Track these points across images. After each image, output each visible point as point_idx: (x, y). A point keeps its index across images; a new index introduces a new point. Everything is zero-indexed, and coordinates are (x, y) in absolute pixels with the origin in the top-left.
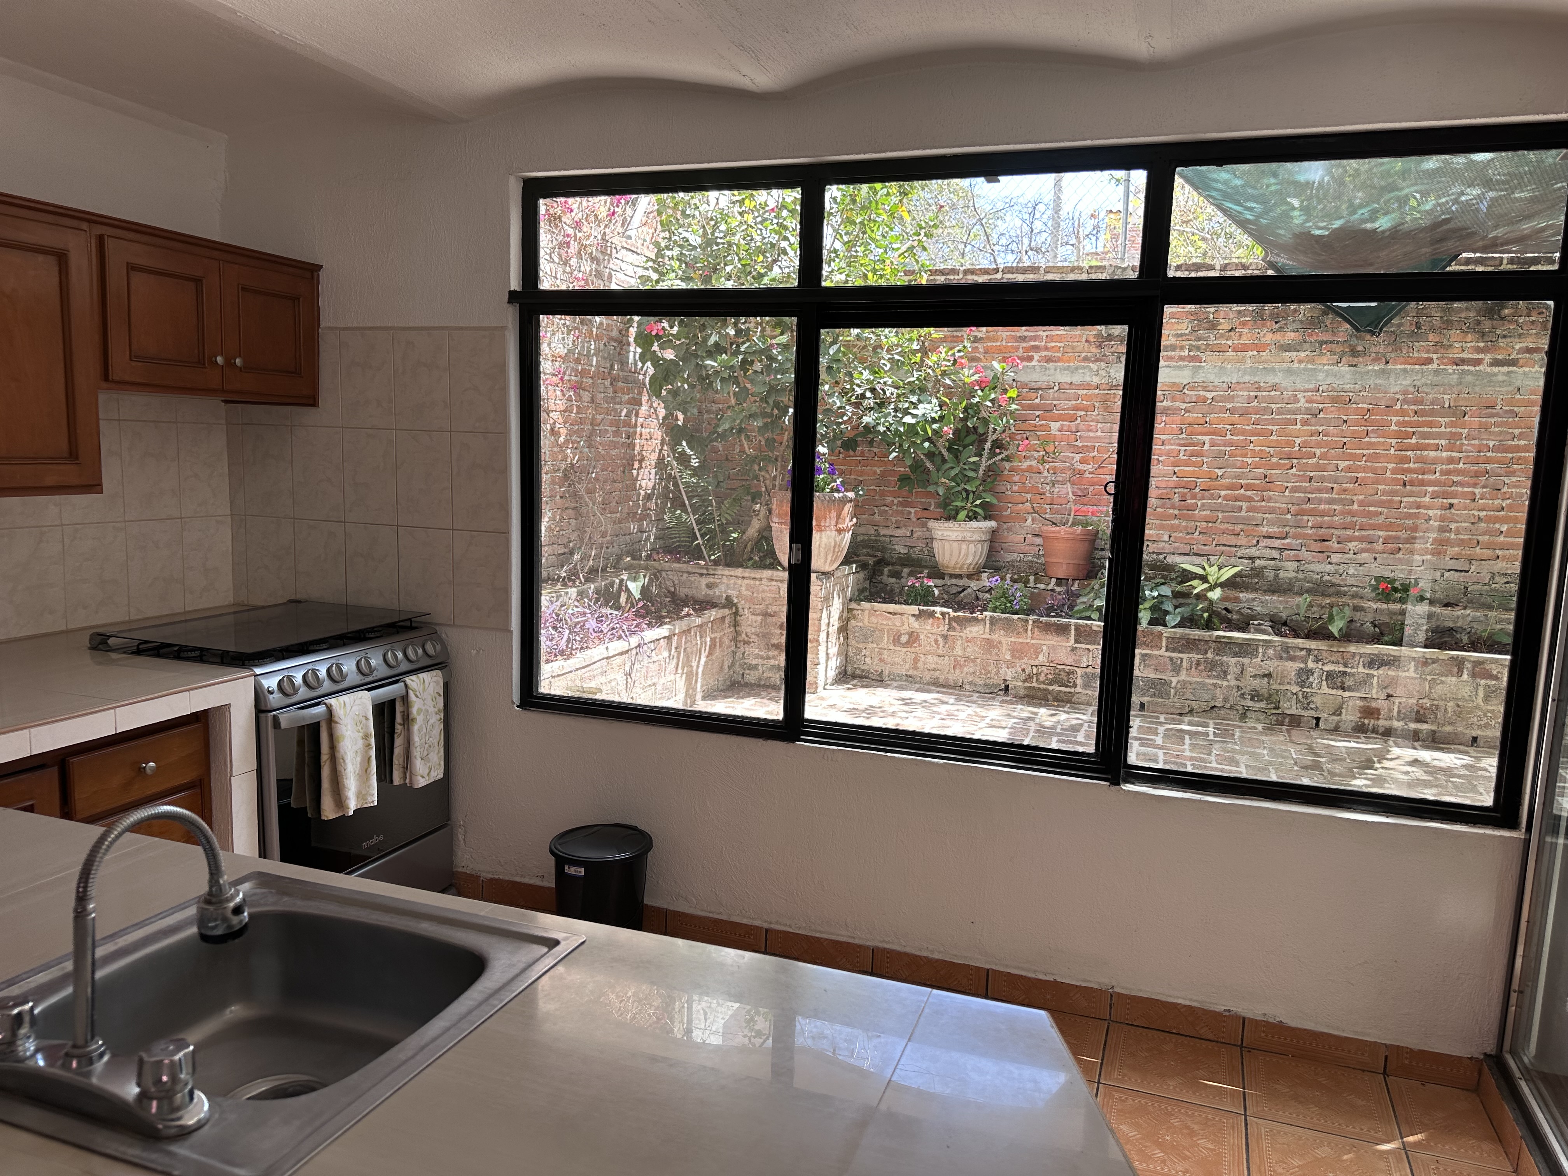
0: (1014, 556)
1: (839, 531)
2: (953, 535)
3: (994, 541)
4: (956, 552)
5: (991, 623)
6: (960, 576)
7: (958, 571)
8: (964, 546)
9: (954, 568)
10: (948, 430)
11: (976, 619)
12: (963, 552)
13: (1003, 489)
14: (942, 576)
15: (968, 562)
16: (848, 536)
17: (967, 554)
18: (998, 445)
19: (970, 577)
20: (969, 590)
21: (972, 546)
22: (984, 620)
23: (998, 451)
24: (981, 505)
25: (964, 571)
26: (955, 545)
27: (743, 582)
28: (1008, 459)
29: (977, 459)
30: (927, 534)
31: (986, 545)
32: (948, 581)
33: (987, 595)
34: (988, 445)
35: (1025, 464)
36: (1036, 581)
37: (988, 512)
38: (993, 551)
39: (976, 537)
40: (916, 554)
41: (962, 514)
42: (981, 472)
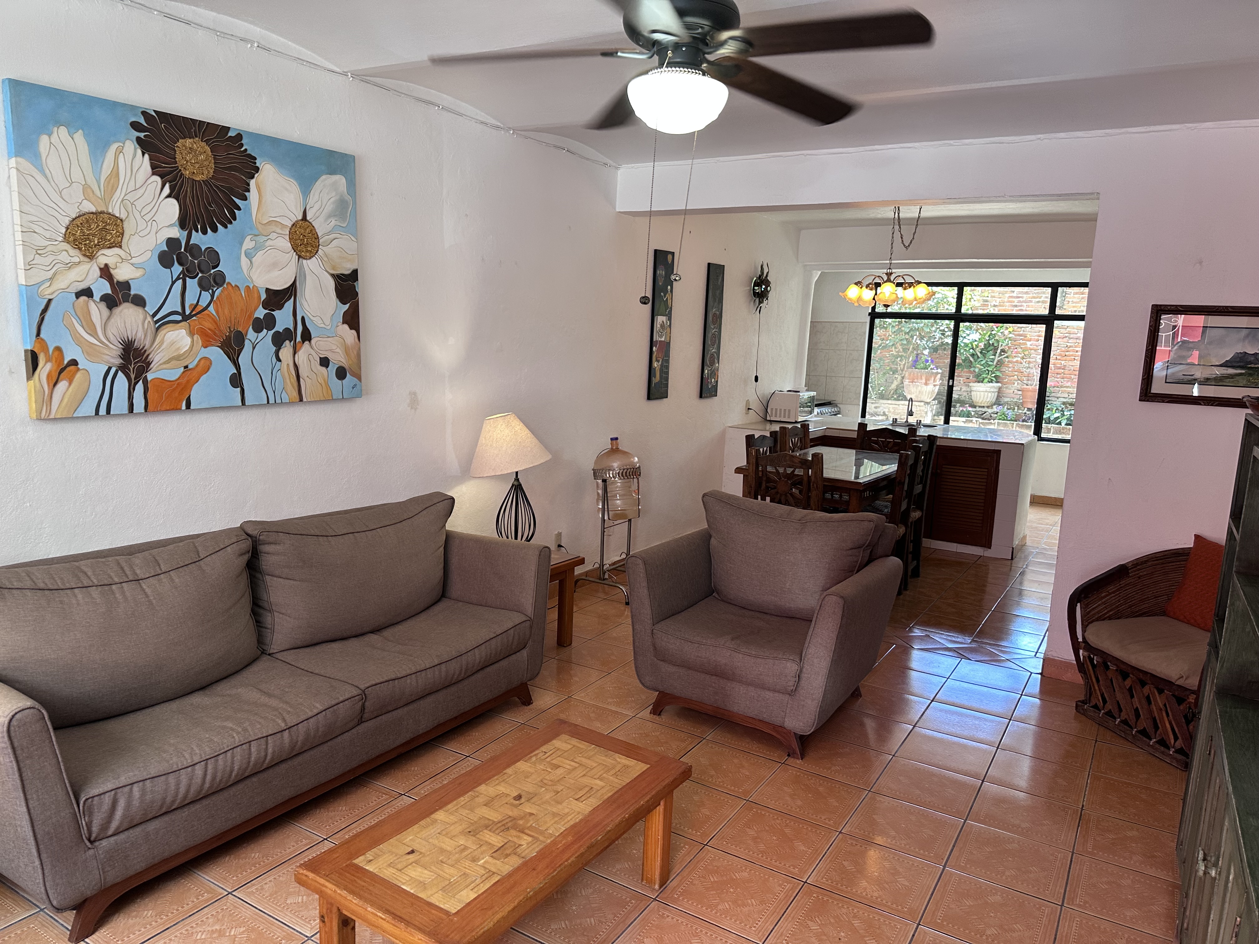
0: (1008, 399)
1: (935, 385)
2: (981, 389)
3: (1000, 390)
4: (982, 396)
5: (998, 425)
6: (983, 407)
7: (983, 405)
8: (986, 394)
9: (981, 403)
10: (982, 345)
11: (991, 423)
12: (986, 397)
13: (1004, 370)
14: (975, 407)
15: (988, 400)
16: (937, 387)
17: (987, 397)
18: (1003, 351)
19: (988, 407)
20: (987, 413)
21: (990, 394)
22: (995, 423)
23: (1003, 353)
24: (994, 377)
25: (986, 405)
26: (982, 393)
27: (891, 406)
28: (1007, 357)
29: (993, 357)
30: (968, 389)
31: (996, 394)
32: (978, 409)
33: (996, 415)
34: (999, 351)
35: (1015, 360)
36: (1018, 410)
37: (997, 379)
38: (998, 396)
39: (992, 390)
40: (962, 398)
41: (986, 380)
42: (995, 363)
